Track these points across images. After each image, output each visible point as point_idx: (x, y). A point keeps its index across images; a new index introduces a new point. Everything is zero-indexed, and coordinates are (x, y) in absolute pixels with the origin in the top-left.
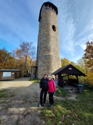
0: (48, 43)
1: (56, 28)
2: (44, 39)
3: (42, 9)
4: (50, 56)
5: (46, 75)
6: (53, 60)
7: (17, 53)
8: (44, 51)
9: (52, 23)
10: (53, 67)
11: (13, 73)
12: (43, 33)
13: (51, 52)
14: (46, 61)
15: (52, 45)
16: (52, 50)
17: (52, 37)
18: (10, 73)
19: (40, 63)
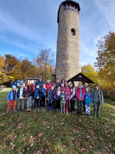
0: (66, 50)
1: (76, 31)
2: (62, 46)
3: (60, 11)
4: (67, 64)
5: (58, 79)
6: (70, 68)
7: (37, 62)
8: (61, 59)
9: (71, 26)
10: (70, 75)
11: (36, 81)
12: (61, 40)
13: (68, 60)
14: (63, 69)
15: (70, 52)
16: (70, 58)
17: (71, 42)
18: (33, 81)
19: (58, 72)
